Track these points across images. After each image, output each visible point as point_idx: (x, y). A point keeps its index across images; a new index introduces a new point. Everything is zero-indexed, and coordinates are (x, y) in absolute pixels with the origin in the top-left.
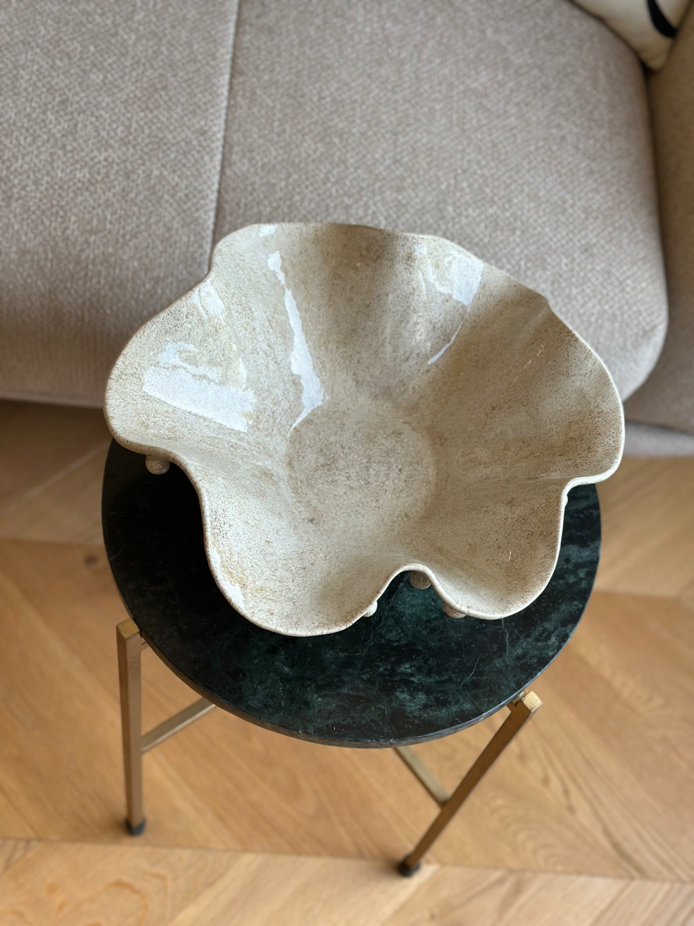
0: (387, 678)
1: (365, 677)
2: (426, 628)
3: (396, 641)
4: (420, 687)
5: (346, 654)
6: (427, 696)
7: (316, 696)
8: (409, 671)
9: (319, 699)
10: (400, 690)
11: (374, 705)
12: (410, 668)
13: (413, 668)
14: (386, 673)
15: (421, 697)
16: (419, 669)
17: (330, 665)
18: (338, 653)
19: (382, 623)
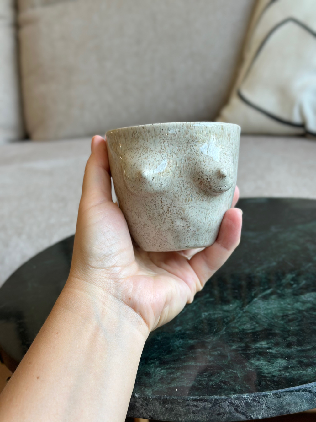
0: (240, 352)
1: (216, 353)
2: (283, 320)
3: (250, 329)
4: (279, 355)
5: (195, 341)
6: (287, 360)
7: (159, 369)
8: (266, 346)
9: (162, 371)
10: (256, 359)
11: (224, 371)
12: (267, 344)
13: (270, 344)
14: (239, 349)
15: (282, 362)
16: (277, 344)
17: (178, 348)
18: (188, 340)
19: (236, 321)
